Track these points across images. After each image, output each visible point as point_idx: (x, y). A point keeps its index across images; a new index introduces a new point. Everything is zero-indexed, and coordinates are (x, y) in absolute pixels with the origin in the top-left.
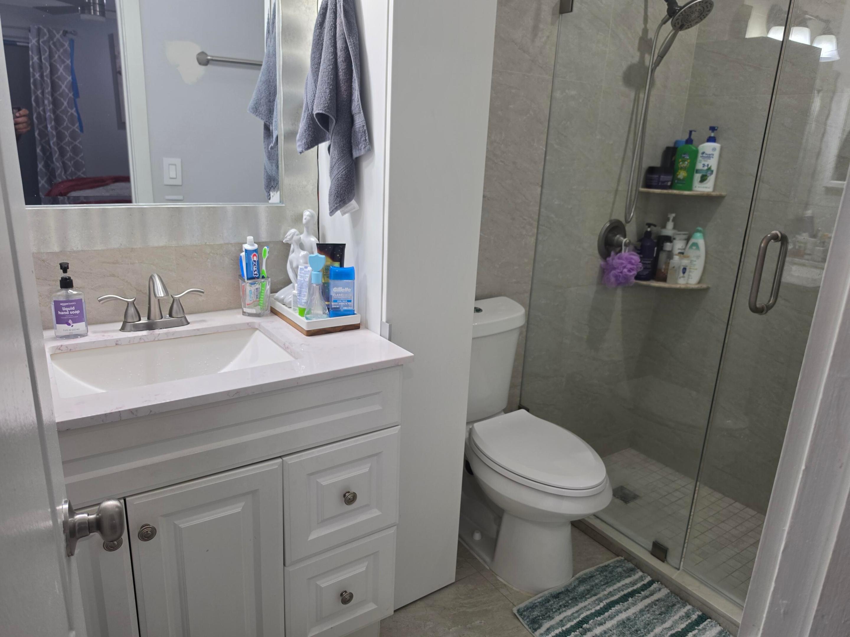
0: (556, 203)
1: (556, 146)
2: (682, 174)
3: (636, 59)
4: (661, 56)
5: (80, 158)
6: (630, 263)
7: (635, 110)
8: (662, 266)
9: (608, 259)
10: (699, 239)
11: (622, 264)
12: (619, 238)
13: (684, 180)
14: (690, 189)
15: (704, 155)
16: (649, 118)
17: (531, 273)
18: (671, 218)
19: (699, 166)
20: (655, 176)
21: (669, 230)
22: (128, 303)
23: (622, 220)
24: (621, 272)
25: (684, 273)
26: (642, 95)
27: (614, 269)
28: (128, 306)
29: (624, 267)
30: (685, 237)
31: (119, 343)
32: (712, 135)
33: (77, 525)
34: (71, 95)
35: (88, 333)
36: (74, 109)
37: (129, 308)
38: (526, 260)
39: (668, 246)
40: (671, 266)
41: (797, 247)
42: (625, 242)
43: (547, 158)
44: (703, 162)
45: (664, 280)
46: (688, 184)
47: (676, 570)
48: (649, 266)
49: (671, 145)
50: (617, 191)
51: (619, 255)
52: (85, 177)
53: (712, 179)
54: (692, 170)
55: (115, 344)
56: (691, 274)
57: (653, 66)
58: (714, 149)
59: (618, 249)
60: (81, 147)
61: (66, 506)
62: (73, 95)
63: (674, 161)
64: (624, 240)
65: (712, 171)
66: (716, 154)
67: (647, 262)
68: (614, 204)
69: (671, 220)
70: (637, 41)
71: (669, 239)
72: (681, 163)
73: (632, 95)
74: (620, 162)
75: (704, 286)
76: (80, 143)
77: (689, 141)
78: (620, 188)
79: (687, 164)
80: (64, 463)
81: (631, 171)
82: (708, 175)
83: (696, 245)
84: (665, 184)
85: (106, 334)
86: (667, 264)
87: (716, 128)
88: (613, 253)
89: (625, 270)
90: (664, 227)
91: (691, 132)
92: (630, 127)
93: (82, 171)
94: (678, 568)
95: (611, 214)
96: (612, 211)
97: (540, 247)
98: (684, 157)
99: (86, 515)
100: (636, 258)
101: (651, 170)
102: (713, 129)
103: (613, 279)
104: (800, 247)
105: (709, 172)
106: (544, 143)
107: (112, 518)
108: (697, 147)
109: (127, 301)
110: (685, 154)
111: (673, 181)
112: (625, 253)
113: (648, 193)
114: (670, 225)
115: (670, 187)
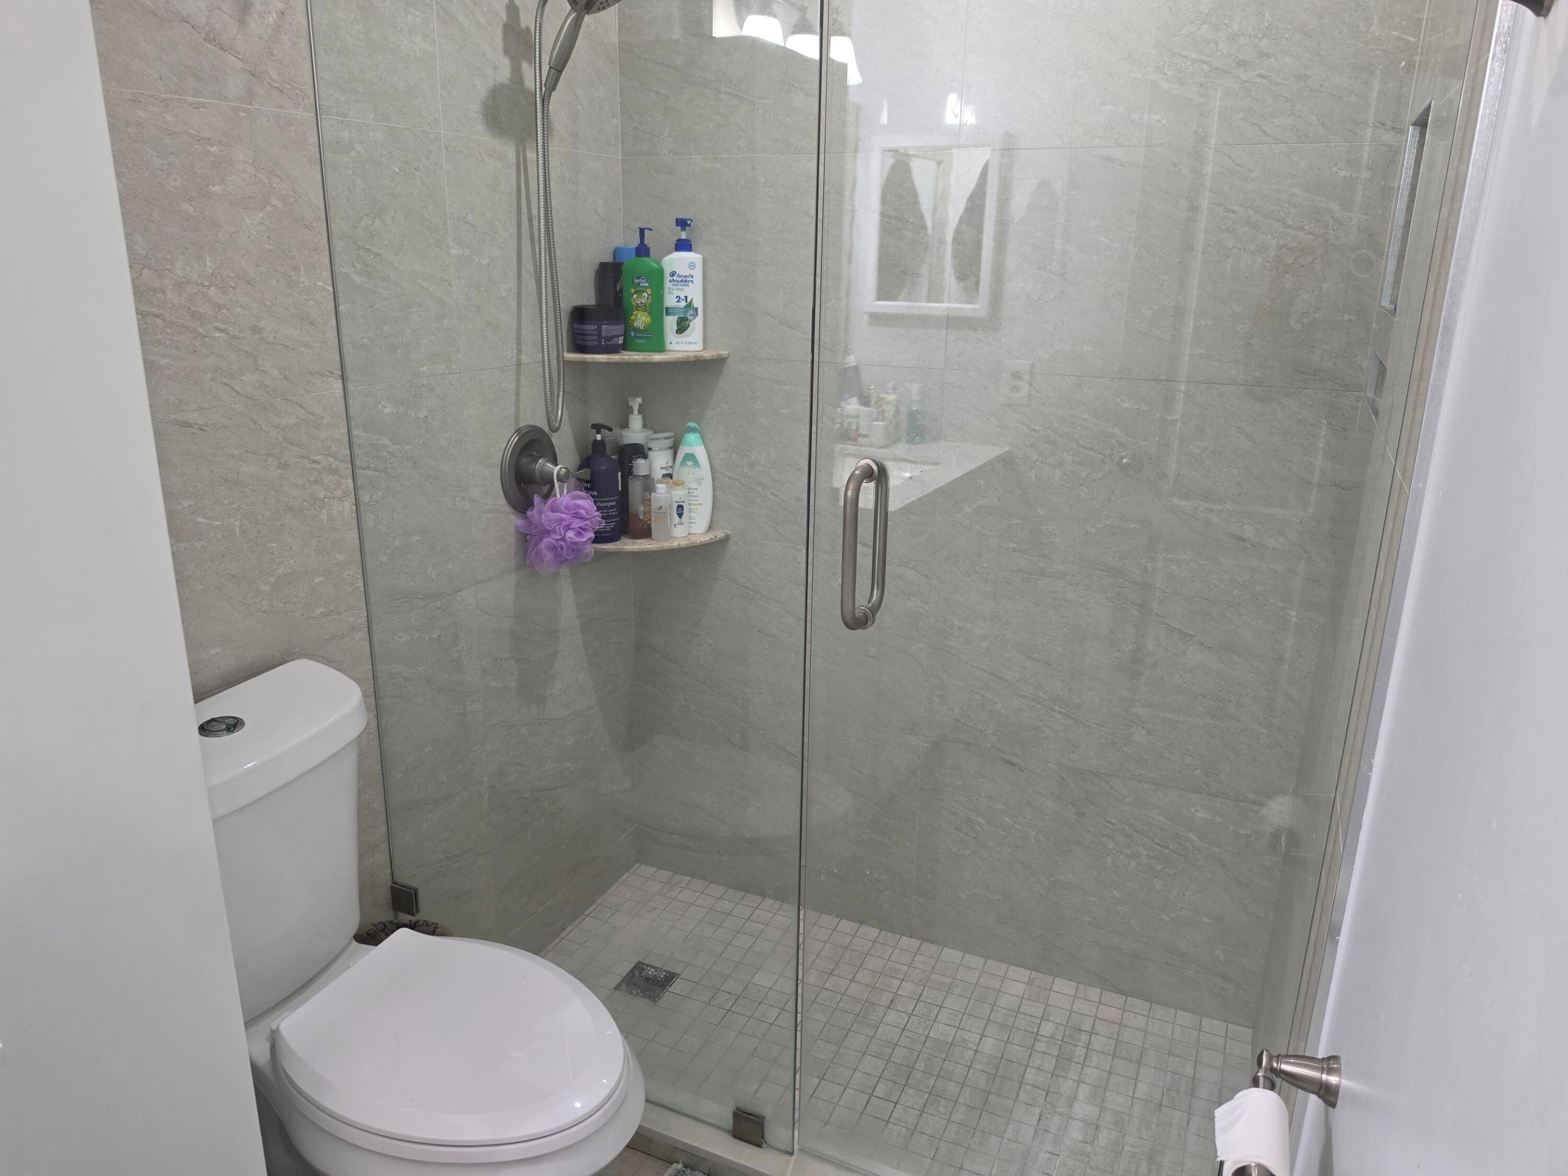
0: (387, 410)
1: (358, 280)
2: (641, 320)
3: (504, 74)
4: (558, 68)
6: (577, 516)
7: (523, 188)
8: (637, 507)
9: (529, 513)
10: (694, 445)
11: (562, 520)
12: (543, 465)
13: (646, 330)
14: (662, 350)
15: (675, 278)
16: (554, 203)
17: (360, 584)
18: (636, 408)
19: (670, 301)
20: (591, 328)
21: (635, 433)
23: (543, 425)
24: (563, 539)
25: (680, 515)
26: (531, 155)
27: (547, 533)
29: (568, 528)
30: (669, 442)
32: (684, 236)
38: (341, 557)
39: (640, 466)
40: (654, 505)
41: (846, 425)
42: (558, 474)
43: (342, 308)
44: (677, 293)
45: (646, 533)
46: (656, 341)
47: (788, 1157)
48: (613, 512)
49: (608, 259)
50: (519, 364)
51: (551, 500)
53: (697, 324)
54: (658, 310)
56: (693, 515)
57: (544, 89)
58: (692, 266)
59: (546, 489)
63: (621, 291)
64: (556, 469)
65: (696, 310)
66: (698, 274)
67: (609, 504)
68: (517, 394)
69: (636, 412)
70: (499, 32)
71: (640, 451)
72: (635, 296)
73: (511, 153)
74: (514, 304)
75: (720, 534)
77: (642, 250)
78: (524, 359)
79: (648, 298)
81: (542, 322)
82: (690, 318)
83: (691, 457)
84: (614, 341)
86: (647, 502)
87: (689, 222)
88: (537, 499)
89: (570, 534)
90: (625, 425)
91: (642, 231)
92: (519, 225)
94: (791, 1151)
95: (517, 418)
96: (518, 409)
97: (369, 520)
98: (639, 283)
100: (586, 504)
101: (579, 314)
102: (682, 223)
103: (549, 556)
104: (850, 423)
105: (691, 312)
106: (326, 274)
108: (659, 262)
110: (638, 278)
111: (625, 335)
112: (563, 495)
113: (584, 364)
114: (636, 421)
115: (624, 347)
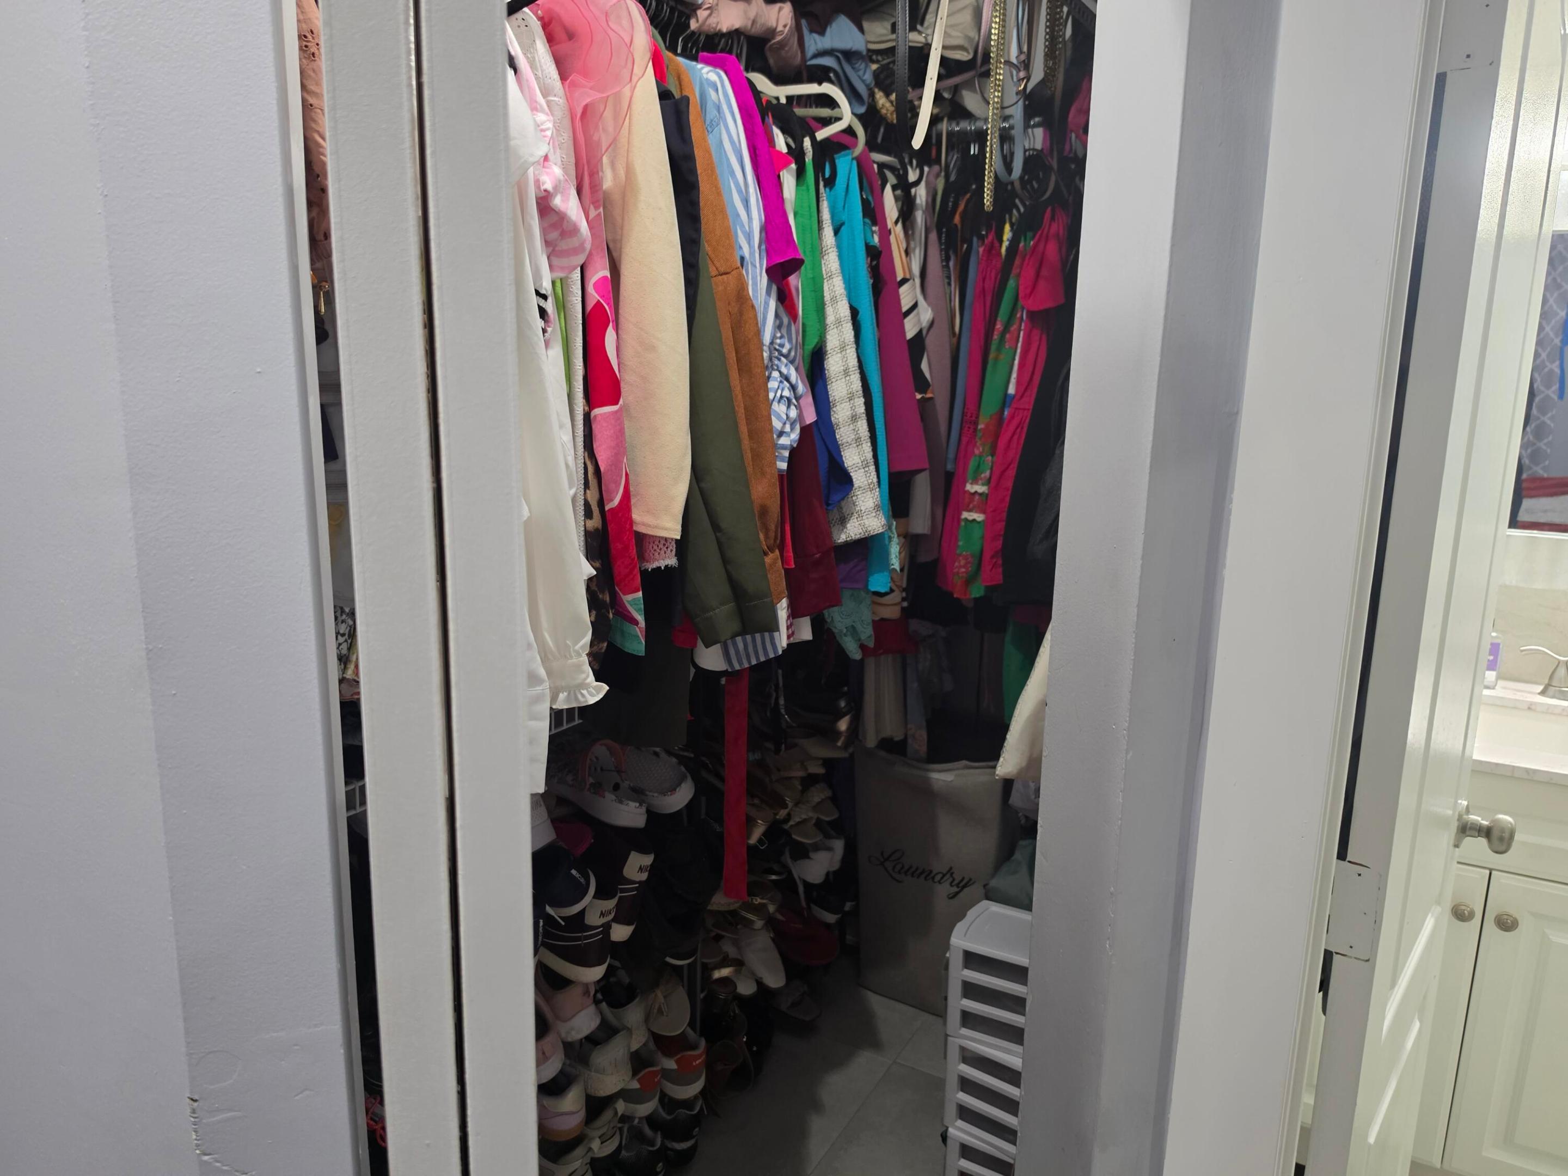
5: (1545, 444)
22: (1559, 662)
28: (1557, 666)
31: (1533, 707)
33: (1469, 823)
34: (1557, 341)
35: (1496, 687)
36: (1557, 363)
37: (1559, 669)
52: (1545, 475)
55: (1526, 707)
60: (1552, 425)
61: (1465, 803)
62: (1562, 341)
76: (1552, 418)
80: (1472, 771)
85: (1518, 693)
93: (1542, 465)
99: (1479, 819)
107: (1502, 830)
109: (1558, 659)
